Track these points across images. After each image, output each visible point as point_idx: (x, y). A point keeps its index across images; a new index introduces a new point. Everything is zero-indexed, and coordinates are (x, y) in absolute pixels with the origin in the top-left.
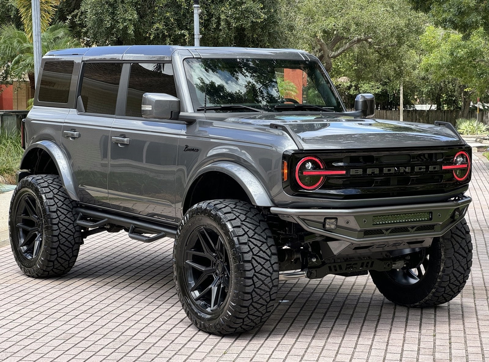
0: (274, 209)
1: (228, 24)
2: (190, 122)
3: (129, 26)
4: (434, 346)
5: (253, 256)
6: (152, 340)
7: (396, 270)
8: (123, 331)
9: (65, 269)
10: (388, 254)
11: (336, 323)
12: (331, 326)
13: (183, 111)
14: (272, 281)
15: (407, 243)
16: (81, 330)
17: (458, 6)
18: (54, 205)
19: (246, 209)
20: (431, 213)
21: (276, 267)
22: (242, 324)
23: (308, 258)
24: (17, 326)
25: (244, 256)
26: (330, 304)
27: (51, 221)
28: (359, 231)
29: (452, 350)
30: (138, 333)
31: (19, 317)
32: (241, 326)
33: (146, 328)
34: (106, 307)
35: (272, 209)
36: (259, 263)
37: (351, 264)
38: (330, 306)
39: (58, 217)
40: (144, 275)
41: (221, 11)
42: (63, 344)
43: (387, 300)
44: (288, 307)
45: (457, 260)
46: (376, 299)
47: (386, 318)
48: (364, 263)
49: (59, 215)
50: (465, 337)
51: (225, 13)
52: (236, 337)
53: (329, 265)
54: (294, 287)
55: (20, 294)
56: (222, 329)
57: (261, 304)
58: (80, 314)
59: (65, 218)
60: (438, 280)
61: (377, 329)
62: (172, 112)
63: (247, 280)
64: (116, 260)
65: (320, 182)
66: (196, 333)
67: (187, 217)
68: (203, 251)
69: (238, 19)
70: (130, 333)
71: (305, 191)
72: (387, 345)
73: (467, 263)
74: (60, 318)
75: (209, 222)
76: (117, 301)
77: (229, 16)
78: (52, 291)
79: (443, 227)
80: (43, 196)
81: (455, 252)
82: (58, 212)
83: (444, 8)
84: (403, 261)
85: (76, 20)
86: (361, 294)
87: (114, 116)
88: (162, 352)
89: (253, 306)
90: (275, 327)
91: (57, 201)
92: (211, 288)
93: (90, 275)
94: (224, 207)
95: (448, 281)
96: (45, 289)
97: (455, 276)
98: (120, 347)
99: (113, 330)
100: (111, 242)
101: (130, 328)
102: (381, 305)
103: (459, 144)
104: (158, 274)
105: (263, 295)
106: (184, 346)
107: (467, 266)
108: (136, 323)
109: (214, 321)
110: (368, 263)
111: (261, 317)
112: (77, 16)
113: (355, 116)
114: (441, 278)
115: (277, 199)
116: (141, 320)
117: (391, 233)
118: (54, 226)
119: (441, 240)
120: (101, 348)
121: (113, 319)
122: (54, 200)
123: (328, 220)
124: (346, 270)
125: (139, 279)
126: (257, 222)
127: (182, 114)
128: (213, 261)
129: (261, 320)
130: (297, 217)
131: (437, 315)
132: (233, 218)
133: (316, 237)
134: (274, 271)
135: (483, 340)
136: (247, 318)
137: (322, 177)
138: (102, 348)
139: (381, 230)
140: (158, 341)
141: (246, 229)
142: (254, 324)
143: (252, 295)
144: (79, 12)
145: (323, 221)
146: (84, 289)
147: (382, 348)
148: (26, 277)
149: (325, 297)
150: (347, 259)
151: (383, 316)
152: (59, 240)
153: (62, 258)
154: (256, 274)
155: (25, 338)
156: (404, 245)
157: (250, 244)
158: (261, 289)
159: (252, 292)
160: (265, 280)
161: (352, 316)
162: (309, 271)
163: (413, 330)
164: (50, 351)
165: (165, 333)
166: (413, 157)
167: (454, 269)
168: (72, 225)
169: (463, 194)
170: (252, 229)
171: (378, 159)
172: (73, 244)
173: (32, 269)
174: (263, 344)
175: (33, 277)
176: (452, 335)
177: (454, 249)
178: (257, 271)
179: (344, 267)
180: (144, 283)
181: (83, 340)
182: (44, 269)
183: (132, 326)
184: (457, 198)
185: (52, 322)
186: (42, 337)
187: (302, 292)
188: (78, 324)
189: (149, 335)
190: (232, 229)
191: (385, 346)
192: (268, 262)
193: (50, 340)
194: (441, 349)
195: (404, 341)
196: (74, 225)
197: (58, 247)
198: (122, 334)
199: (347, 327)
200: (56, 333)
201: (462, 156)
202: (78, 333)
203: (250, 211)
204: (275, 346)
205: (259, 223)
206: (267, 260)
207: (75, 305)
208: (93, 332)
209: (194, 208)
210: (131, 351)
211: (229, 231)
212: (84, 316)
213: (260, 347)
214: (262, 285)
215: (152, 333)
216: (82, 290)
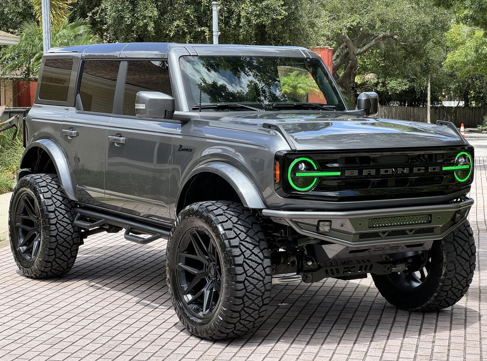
0: (266, 212)
1: (248, 20)
2: (185, 121)
3: (149, 23)
4: (432, 353)
5: (245, 260)
6: (142, 345)
7: (397, 273)
8: (113, 336)
9: (64, 270)
10: (388, 257)
11: (333, 328)
12: (328, 332)
13: (179, 110)
14: (265, 285)
15: (406, 246)
16: (71, 334)
17: (480, 3)
18: (52, 205)
19: (239, 211)
20: (430, 215)
21: (268, 270)
22: (233, 329)
23: (304, 262)
24: (7, 330)
25: (235, 260)
26: (330, 308)
27: (49, 221)
28: (355, 234)
29: (450, 357)
30: (128, 337)
31: (10, 319)
32: (232, 332)
33: (137, 332)
34: (101, 309)
35: (263, 211)
36: (251, 267)
37: (348, 268)
38: (329, 310)
39: (56, 217)
40: (145, 275)
41: (241, 8)
42: (50, 349)
43: (388, 304)
44: (287, 310)
45: (460, 264)
46: (377, 303)
47: (386, 323)
48: (362, 266)
49: (57, 215)
50: (465, 344)
51: (245, 10)
52: (229, 342)
53: (326, 268)
54: (295, 289)
55: (16, 296)
56: (214, 334)
57: (253, 309)
58: (73, 317)
59: (63, 218)
60: (440, 284)
61: (375, 334)
62: (166, 111)
63: (238, 285)
64: (119, 260)
65: (313, 183)
66: (188, 338)
67: (179, 219)
68: (196, 254)
69: (259, 16)
70: (121, 337)
71: (299, 193)
72: (383, 352)
73: (470, 267)
74: (52, 321)
75: (200, 224)
76: (113, 303)
77: (250, 13)
78: (49, 292)
79: (443, 230)
80: (41, 196)
81: (457, 255)
82: (56, 212)
83: (466, 4)
84: (404, 264)
85: (97, 17)
86: (363, 297)
87: (111, 114)
88: (150, 358)
89: (245, 311)
90: (270, 332)
91: (55, 200)
92: (204, 291)
93: (91, 275)
94: (216, 209)
95: (450, 285)
96: (42, 290)
97: (458, 280)
98: (107, 353)
99: (103, 334)
100: (117, 242)
101: (121, 332)
102: (382, 309)
103: (461, 144)
104: (160, 275)
105: (255, 299)
106: (173, 352)
107: (471, 269)
108: (129, 327)
109: (205, 326)
110: (367, 266)
111: (254, 322)
112: (97, 13)
113: (358, 115)
114: (443, 282)
115: (270, 201)
116: (133, 324)
117: (388, 236)
118: (52, 226)
119: (443, 243)
120: (87, 354)
121: (106, 323)
122: (52, 200)
123: (321, 223)
124: (343, 273)
125: (139, 280)
126: (250, 224)
127: (176, 113)
128: (206, 264)
129: (254, 325)
130: (289, 220)
131: (439, 319)
132: (225, 220)
133: (311, 240)
134: (267, 275)
135: (483, 346)
136: (238, 323)
137: (316, 179)
138: (89, 354)
139: (377, 233)
140: (147, 346)
141: (238, 232)
142: (246, 330)
143: (243, 300)
144: (99, 9)
145: (316, 224)
146: (81, 290)
147: (377, 355)
148: (25, 278)
149: (326, 300)
150: (345, 262)
151: (383, 320)
152: (57, 241)
153: (60, 259)
154: (247, 278)
155: (13, 342)
156: (403, 248)
157: (242, 247)
158: (253, 294)
159: (244, 296)
160: (257, 284)
161: (351, 320)
162: (305, 275)
163: (412, 336)
164: (35, 357)
165: (156, 337)
166: (413, 158)
167: (456, 273)
168: (70, 225)
169: (465, 195)
170: (244, 232)
171: (374, 160)
172: (72, 245)
173: (30, 270)
174: (255, 350)
175: (31, 278)
176: (452, 341)
177: (457, 252)
178: (248, 275)
179: (341, 270)
180: (144, 284)
181: (70, 345)
182: (42, 270)
183: (124, 330)
184: (459, 200)
185: (43, 326)
186: (30, 341)
187: (303, 295)
188: (68, 328)
189: (140, 340)
190: (224, 232)
191: (381, 353)
192: (261, 265)
193: (37, 345)
194: (439, 356)
195: (401, 348)
196: (72, 226)
197: (56, 248)
198: (112, 338)
199: (344, 333)
200: (45, 337)
201: (464, 156)
202: (67, 337)
203: (243, 213)
204: (267, 352)
205: (252, 226)
206: (259, 264)
207: (70, 308)
208: (82, 336)
209: (186, 209)
210: (118, 357)
211: (220, 234)
212: (76, 319)
213: (252, 354)
214: (254, 289)
215: (142, 338)
216: (79, 292)
